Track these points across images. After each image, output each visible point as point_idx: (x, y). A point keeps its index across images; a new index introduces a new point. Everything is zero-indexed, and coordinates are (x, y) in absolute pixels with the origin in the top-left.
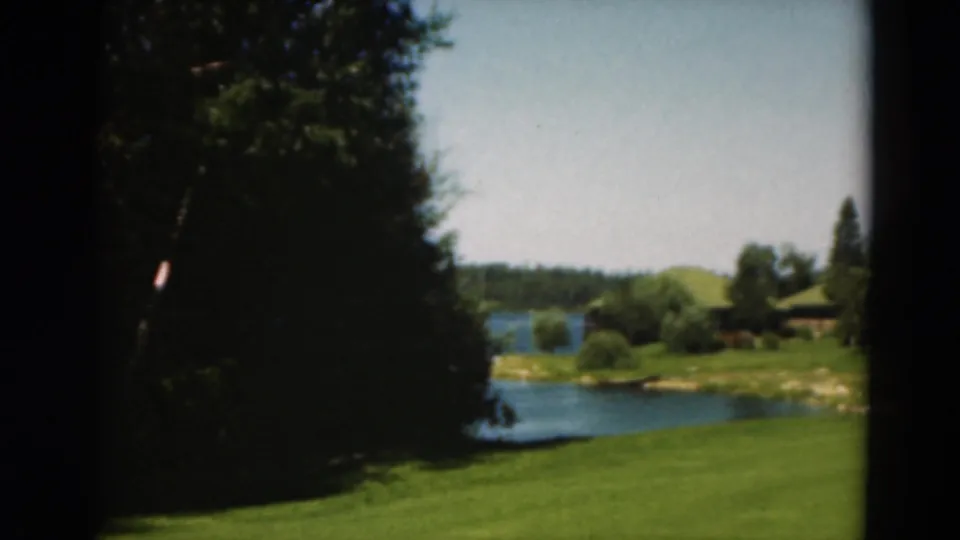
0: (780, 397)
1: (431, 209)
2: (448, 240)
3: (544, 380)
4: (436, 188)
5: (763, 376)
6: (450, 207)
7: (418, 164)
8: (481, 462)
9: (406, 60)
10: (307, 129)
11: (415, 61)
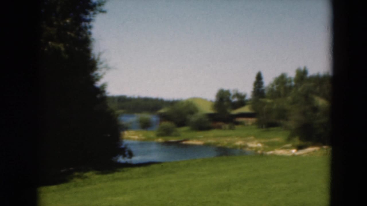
0: (236, 147)
1: (97, 74)
2: (103, 86)
3: (144, 140)
4: (99, 66)
5: (229, 139)
6: (104, 74)
7: (92, 57)
8: (119, 171)
9: (88, 17)
10: (50, 43)
11: (92, 18)
